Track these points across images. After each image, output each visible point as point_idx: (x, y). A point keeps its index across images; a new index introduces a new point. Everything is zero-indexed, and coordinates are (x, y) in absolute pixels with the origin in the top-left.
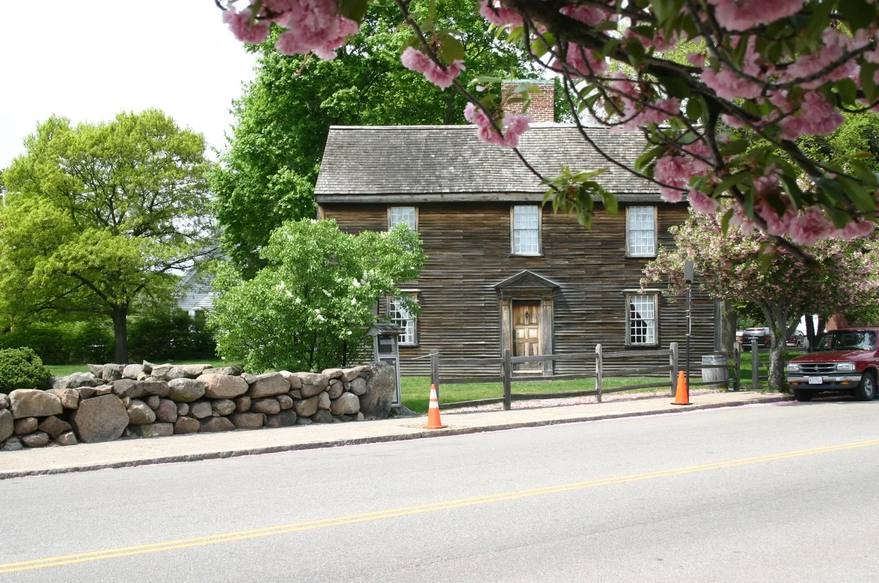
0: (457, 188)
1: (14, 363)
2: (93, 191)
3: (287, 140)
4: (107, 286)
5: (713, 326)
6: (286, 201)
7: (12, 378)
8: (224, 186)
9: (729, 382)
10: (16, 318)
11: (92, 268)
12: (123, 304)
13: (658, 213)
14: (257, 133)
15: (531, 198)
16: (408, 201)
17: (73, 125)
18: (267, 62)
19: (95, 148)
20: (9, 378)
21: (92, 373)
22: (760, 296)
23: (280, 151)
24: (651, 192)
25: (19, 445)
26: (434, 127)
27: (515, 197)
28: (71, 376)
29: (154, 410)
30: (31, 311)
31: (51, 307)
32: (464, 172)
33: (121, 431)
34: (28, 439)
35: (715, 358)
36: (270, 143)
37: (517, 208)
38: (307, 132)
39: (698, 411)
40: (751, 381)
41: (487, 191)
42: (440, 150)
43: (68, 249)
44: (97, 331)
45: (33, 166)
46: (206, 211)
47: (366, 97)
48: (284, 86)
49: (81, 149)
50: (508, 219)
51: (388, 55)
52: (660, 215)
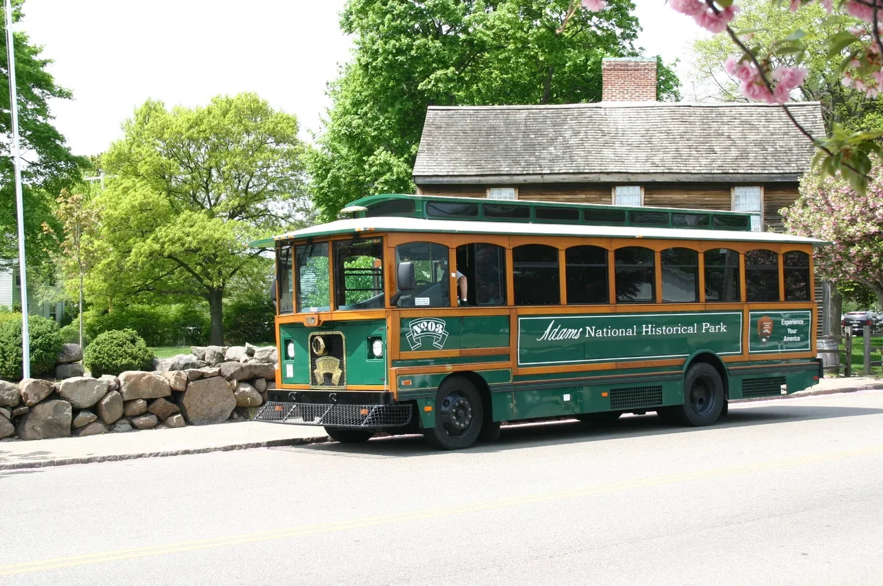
0: (558, 168)
1: (119, 345)
2: (190, 173)
3: (384, 121)
4: (204, 269)
5: (821, 309)
6: (382, 183)
7: (117, 359)
8: (320, 168)
9: (840, 367)
10: (114, 300)
11: (189, 251)
12: (219, 287)
13: (765, 194)
14: (353, 114)
15: (633, 179)
16: (508, 182)
17: (169, 108)
18: (364, 43)
19: (191, 131)
20: (113, 360)
21: (195, 355)
22: (874, 278)
23: (376, 132)
24: (758, 172)
25: (129, 427)
26: (534, 106)
27: (618, 178)
28: (174, 357)
29: (260, 393)
30: (129, 293)
31: (148, 289)
32: (564, 153)
33: (228, 414)
34: (136, 421)
35: (826, 343)
36: (367, 124)
37: (618, 189)
38: (403, 113)
39: (810, 397)
40: (862, 366)
41: (588, 171)
42: (539, 130)
43: (165, 231)
44: (193, 314)
45: (130, 149)
46: (301, 193)
47: (463, 78)
48: (381, 67)
49: (178, 133)
50: (609, 200)
51: (485, 34)
52: (766, 195)
